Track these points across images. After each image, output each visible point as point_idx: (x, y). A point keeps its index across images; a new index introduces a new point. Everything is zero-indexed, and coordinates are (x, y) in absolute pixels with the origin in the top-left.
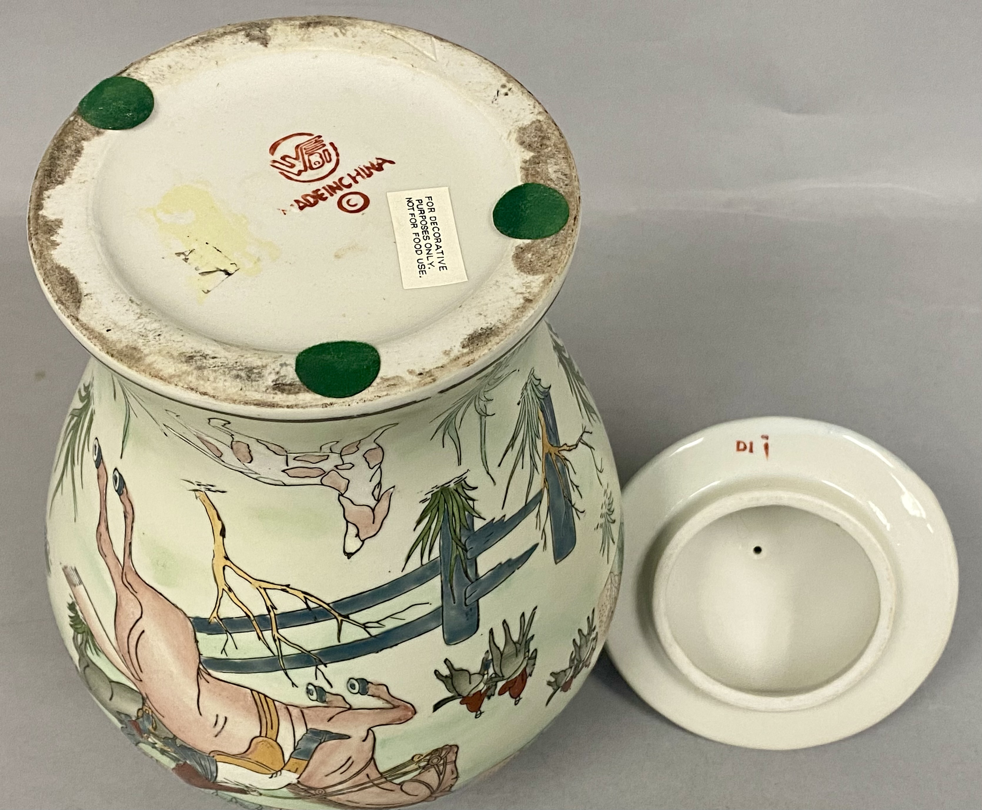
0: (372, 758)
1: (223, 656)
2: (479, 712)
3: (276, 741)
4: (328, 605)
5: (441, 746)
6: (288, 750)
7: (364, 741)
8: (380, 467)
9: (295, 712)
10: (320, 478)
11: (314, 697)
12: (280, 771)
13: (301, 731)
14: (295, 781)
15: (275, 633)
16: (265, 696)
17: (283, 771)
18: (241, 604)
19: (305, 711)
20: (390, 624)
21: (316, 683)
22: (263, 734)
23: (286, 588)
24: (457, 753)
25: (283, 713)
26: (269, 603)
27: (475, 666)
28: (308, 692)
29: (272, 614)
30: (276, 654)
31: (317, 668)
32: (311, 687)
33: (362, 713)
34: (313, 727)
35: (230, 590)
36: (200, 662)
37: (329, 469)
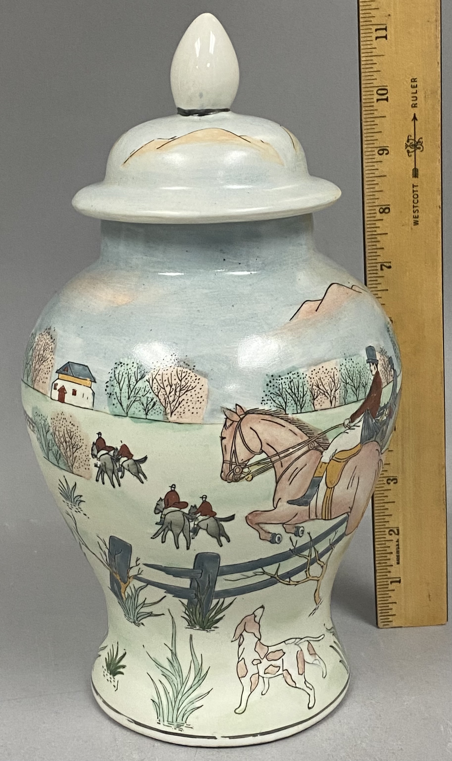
0: (277, 483)
1: (337, 530)
2: (204, 499)
4: (280, 582)
5: (233, 483)
6: (322, 482)
7: (280, 499)
8: (239, 658)
9: (312, 516)
10: (269, 652)
12: (330, 460)
13: (313, 501)
14: (324, 453)
15: (309, 559)
17: (328, 461)
18: (320, 563)
19: (307, 518)
20: (250, 573)
23: (296, 584)
24: (222, 472)
25: (319, 513)
26: (307, 572)
27: (202, 533)
29: (308, 568)
30: (312, 548)
31: (295, 547)
33: (277, 520)
34: (305, 508)
35: (322, 567)
36: (349, 517)
37: (265, 661)
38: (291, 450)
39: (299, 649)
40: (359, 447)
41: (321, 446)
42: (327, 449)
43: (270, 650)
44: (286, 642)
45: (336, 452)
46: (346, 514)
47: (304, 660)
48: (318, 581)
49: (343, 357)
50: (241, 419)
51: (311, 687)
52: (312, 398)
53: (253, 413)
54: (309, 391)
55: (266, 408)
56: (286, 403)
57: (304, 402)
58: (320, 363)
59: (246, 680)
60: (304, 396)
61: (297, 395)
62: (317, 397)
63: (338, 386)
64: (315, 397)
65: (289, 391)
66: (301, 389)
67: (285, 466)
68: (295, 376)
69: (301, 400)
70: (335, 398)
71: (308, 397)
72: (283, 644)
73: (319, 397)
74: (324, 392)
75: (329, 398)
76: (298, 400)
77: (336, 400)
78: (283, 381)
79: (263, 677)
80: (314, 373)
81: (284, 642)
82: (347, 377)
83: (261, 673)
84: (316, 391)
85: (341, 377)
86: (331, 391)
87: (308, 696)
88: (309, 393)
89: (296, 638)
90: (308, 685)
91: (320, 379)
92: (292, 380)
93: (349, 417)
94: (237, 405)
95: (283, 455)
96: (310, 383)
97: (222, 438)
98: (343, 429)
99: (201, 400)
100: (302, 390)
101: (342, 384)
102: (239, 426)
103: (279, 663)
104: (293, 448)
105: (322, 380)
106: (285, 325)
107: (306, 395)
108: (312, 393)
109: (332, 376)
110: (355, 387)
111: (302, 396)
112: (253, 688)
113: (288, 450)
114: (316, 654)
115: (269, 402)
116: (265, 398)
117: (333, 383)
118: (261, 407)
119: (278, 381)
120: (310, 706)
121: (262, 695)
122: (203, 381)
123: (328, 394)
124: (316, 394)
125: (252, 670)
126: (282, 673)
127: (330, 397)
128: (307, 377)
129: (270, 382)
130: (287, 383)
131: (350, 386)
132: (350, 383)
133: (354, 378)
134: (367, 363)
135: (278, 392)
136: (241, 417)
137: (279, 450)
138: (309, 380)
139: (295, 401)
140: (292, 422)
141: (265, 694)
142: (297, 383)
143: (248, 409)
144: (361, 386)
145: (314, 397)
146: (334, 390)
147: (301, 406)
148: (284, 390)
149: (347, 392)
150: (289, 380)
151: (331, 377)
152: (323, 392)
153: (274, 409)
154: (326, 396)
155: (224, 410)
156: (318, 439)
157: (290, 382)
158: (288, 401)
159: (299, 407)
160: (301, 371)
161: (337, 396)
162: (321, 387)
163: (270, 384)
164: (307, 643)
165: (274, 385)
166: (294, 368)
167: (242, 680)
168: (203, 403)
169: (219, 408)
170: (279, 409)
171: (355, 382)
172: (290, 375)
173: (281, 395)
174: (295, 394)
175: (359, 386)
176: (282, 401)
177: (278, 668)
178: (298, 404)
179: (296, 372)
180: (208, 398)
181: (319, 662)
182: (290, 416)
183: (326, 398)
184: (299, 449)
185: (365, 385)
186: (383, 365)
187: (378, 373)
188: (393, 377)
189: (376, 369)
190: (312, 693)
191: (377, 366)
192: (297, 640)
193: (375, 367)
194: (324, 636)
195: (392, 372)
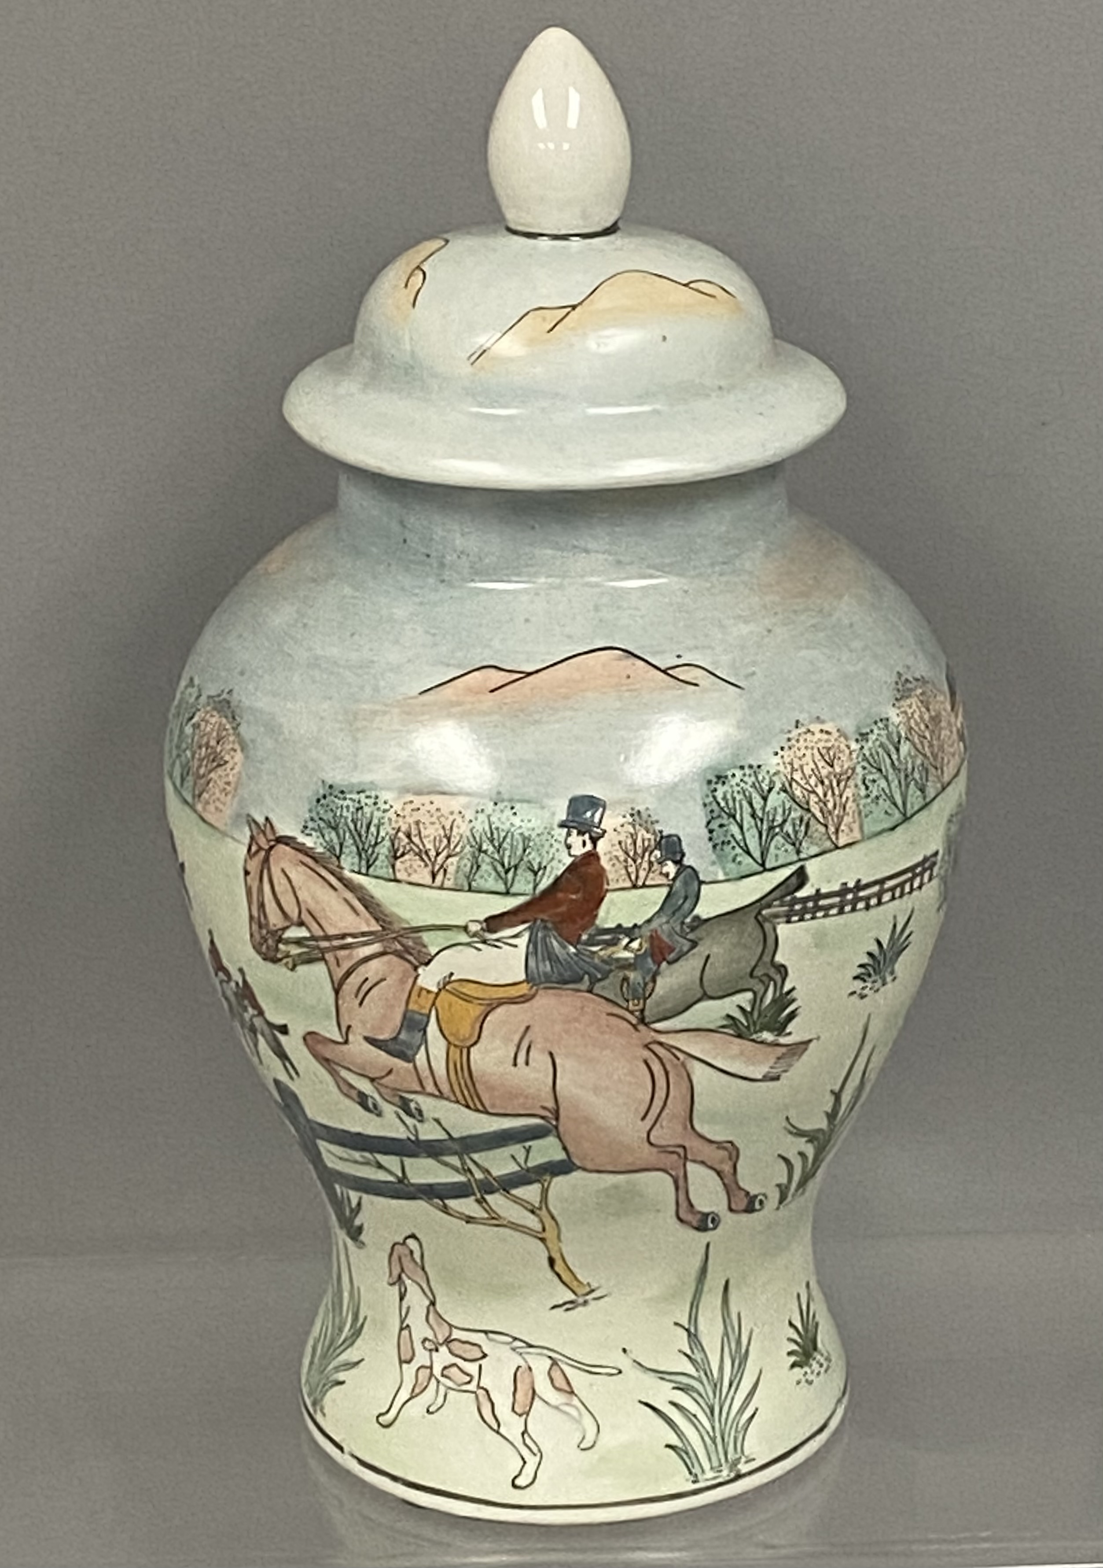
0: (337, 992)
1: (527, 1144)
3: (449, 1043)
4: (422, 1199)
5: (269, 963)
6: (432, 1028)
7: (349, 1027)
8: (402, 1322)
9: (430, 1088)
10: (453, 1337)
11: (413, 1105)
12: (440, 990)
13: (421, 1057)
14: (421, 971)
15: (472, 1180)
16: (468, 1107)
17: (436, 990)
18: (517, 1200)
19: (419, 1089)
21: (414, 1122)
22: (465, 1051)
23: (469, 1220)
24: (252, 935)
25: (445, 1088)
26: (484, 1204)
28: (420, 1112)
29: (479, 1196)
30: (465, 1157)
31: (417, 1136)
32: (420, 1118)
33: (358, 1067)
34: (406, 1065)
35: (533, 1212)
36: (556, 1127)
37: (443, 1349)
38: (350, 940)
39: (522, 1363)
40: (524, 989)
41: (411, 954)
42: (427, 964)
43: (456, 1334)
44: (491, 1335)
45: (453, 978)
46: (543, 1118)
47: (534, 1392)
48: (543, 1240)
49: (491, 800)
50: (272, 848)
51: (535, 1450)
52: (392, 854)
53: (287, 844)
54: (387, 838)
55: (309, 842)
56: (341, 845)
57: (374, 856)
58: (429, 793)
59: (409, 1370)
60: (376, 844)
61: (363, 839)
62: (403, 855)
63: (458, 849)
64: (398, 854)
65: (352, 826)
66: (373, 829)
67: (346, 966)
68: (370, 801)
69: (370, 851)
70: (445, 871)
71: (384, 850)
72: (482, 1335)
73: (407, 857)
74: (421, 850)
75: (430, 867)
76: (363, 849)
77: (448, 876)
78: (345, 803)
79: (438, 1382)
80: (409, 807)
81: (486, 1332)
82: (484, 838)
83: (437, 1371)
84: (402, 844)
85: (469, 834)
86: (438, 854)
87: (521, 1463)
88: (387, 843)
89: (515, 1339)
90: (528, 1441)
91: (417, 823)
92: (362, 808)
93: (482, 918)
94: (267, 819)
95: (336, 943)
96: (394, 825)
97: (247, 873)
98: (464, 938)
99: (228, 788)
100: (375, 834)
101: (468, 848)
102: (266, 860)
103: (472, 1368)
104: (354, 936)
105: (421, 826)
106: (405, 699)
107: (381, 845)
108: (393, 845)
109: (448, 827)
110: (503, 865)
111: (373, 843)
112: (417, 1391)
113: (343, 936)
114: (572, 1392)
115: (314, 833)
116: (310, 824)
117: (445, 841)
118: (301, 839)
119: (336, 800)
120: (518, 1482)
121: (428, 1411)
122: (239, 756)
123: (430, 859)
124: (401, 850)
125: (422, 1357)
126: (475, 1389)
127: (433, 865)
128: (392, 810)
129: (325, 797)
130: (351, 809)
131: (488, 860)
132: (489, 853)
133: (505, 845)
134: (562, 825)
135: (332, 821)
136: (272, 843)
137: (331, 931)
138: (394, 817)
139: (358, 848)
140: (348, 885)
141: (432, 1413)
142: (368, 815)
143: (282, 834)
144: (523, 866)
145: (396, 852)
146: (444, 854)
147: (368, 861)
148: (343, 820)
149: (478, 867)
150: (357, 805)
151: (443, 828)
152: (417, 850)
153: (320, 850)
154: (422, 860)
155: (251, 822)
156: (401, 936)
157: (358, 809)
158: (345, 844)
159: (364, 863)
160: (384, 795)
161: (451, 870)
162: (416, 840)
163: (322, 801)
164: (549, 1362)
165: (328, 806)
166: (373, 785)
167: (405, 1366)
168: (230, 797)
169: (244, 816)
170: (328, 854)
171: (507, 853)
172: (362, 795)
173: (335, 828)
174: (360, 836)
175: (516, 867)
176: (335, 840)
177: (468, 1379)
178: (363, 856)
179: (373, 794)
180: (236, 789)
181: (580, 1414)
182: (347, 873)
183: (422, 864)
184: (365, 944)
185: (539, 869)
186: (623, 844)
187: (592, 857)
188: (674, 879)
189: (589, 847)
190: (532, 1461)
191: (594, 841)
192: (518, 1344)
193: (588, 842)
194: (620, 1372)
195: (671, 868)
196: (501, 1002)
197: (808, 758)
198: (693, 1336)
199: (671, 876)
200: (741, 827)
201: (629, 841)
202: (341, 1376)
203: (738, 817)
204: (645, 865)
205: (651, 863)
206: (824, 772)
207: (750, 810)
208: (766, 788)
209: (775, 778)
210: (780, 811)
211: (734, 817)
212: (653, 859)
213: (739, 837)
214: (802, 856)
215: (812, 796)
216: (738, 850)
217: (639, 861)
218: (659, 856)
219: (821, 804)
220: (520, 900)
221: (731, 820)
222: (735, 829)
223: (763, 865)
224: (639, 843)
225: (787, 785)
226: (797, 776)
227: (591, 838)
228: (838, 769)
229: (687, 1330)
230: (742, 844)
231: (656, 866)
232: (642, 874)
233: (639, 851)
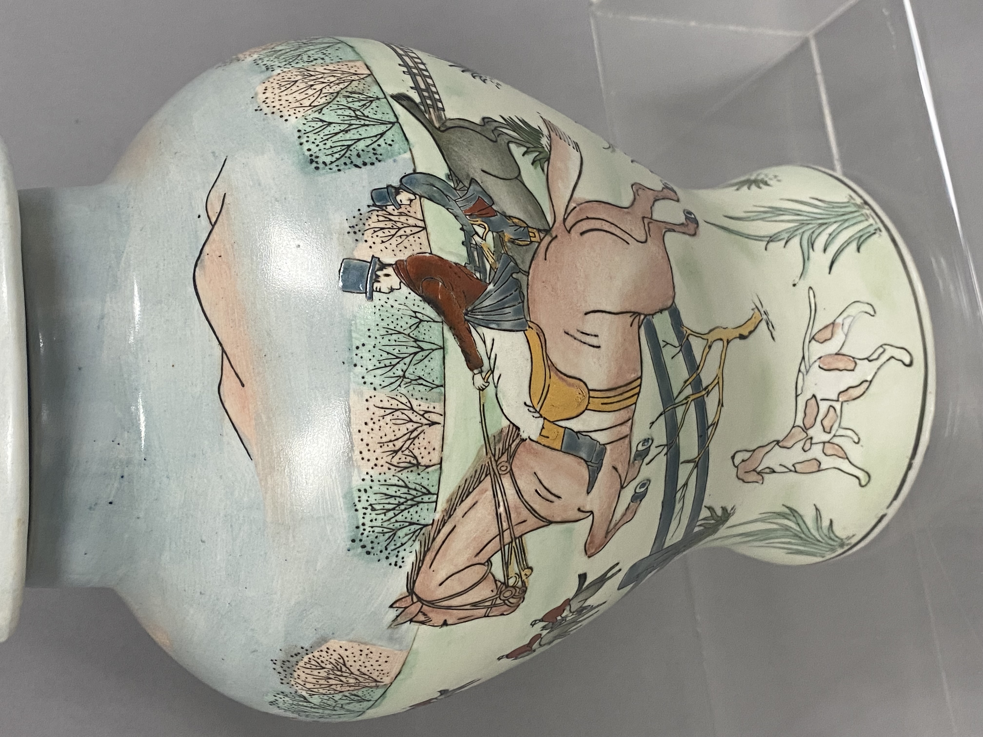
0: (550, 523)
1: (662, 344)
2: (538, 622)
3: (586, 409)
4: (708, 446)
6: (575, 425)
7: (579, 510)
8: (791, 471)
9: (625, 429)
10: (802, 425)
11: (640, 448)
12: (541, 416)
13: (602, 438)
14: (524, 435)
15: (692, 398)
16: (638, 394)
17: (541, 421)
18: (704, 359)
19: (627, 440)
21: (653, 447)
22: (592, 394)
23: (721, 404)
25: (624, 415)
26: (710, 388)
27: (591, 601)
28: (646, 440)
29: (704, 392)
30: (677, 401)
31: (665, 445)
32: (650, 441)
33: (612, 502)
34: (608, 452)
35: (710, 347)
36: (646, 316)
37: (811, 432)
38: (501, 509)
39: (817, 364)
40: (532, 334)
41: (510, 446)
42: (518, 428)
43: (799, 422)
44: (799, 392)
45: (529, 403)
46: (639, 327)
47: (837, 354)
48: (728, 342)
49: (350, 371)
50: (420, 599)
51: (881, 350)
52: (414, 469)
53: (414, 582)
54: (399, 474)
55: (411, 559)
56: (411, 524)
57: (418, 488)
58: (351, 435)
59: (826, 462)
60: (406, 486)
61: (402, 500)
62: (415, 457)
63: (404, 400)
64: (415, 462)
65: (391, 514)
66: (392, 491)
67: (525, 513)
68: (364, 497)
69: (414, 493)
70: (426, 412)
71: (411, 478)
72: (799, 398)
73: (416, 452)
74: (409, 439)
75: (425, 427)
76: (412, 500)
77: (431, 409)
78: (368, 524)
79: (834, 436)
80: (366, 455)
81: (797, 396)
82: (391, 374)
83: (827, 437)
84: (403, 460)
85: (388, 389)
86: (411, 421)
87: (893, 360)
88: (404, 475)
89: (799, 371)
90: (875, 356)
91: (382, 444)
92: (371, 505)
93: (470, 374)
94: (391, 606)
95: (505, 525)
96: (385, 468)
97: (445, 624)
98: (491, 390)
99: (365, 652)
100: (395, 488)
101: (402, 390)
102: (432, 604)
103: (824, 406)
104: (497, 506)
105: (385, 439)
106: (258, 475)
107: (406, 480)
108: (406, 468)
109: (382, 412)
110: (415, 353)
111: (405, 490)
112: (841, 454)
113: (498, 516)
114: (833, 323)
115: (401, 555)
116: (393, 560)
117: (398, 413)
118: (407, 567)
119: (366, 533)
120: (907, 361)
121: (858, 443)
122: (333, 644)
123: (416, 429)
124: (409, 459)
125: (816, 452)
126: (839, 404)
127: (422, 425)
128: (371, 472)
129: (364, 547)
130: (374, 516)
131: (411, 370)
132: (405, 368)
133: (396, 352)
134: (371, 298)
135: (387, 536)
136: (415, 600)
137: (494, 530)
138: (378, 469)
139: (412, 506)
140: (449, 513)
141: (859, 439)
142: (378, 497)
143: (405, 589)
144: (415, 334)
145: (414, 465)
146: (409, 413)
147: (424, 494)
148: (385, 524)
149: (420, 378)
150: (369, 511)
151: (383, 417)
152: (410, 442)
153: (417, 546)
154: (417, 437)
155: (396, 623)
156: (494, 456)
157: (373, 509)
158: (409, 520)
159: (426, 498)
160: (356, 482)
161: (424, 407)
162: (399, 444)
163: (368, 548)
164: (813, 342)
165: (372, 542)
166: (348, 495)
167: (823, 466)
168: (373, 650)
169: (390, 631)
170: (421, 537)
171: (403, 349)
172: (359, 506)
173: (394, 532)
174: (399, 504)
175: (416, 341)
176: (406, 530)
177: (832, 409)
178: (419, 499)
179: (356, 494)
180: (365, 644)
181: (849, 316)
182: (438, 516)
183: (422, 435)
184: (504, 494)
185: (416, 317)
186: (385, 239)
187: (399, 267)
188: (415, 194)
189: (390, 270)
190: (890, 352)
191: (383, 266)
192: (803, 368)
193: (385, 271)
194: (810, 288)
195: (404, 197)
196: (546, 357)
197: (290, 98)
198: (772, 239)
199: (412, 197)
200: (359, 140)
201: (380, 233)
202: (826, 523)
203: (350, 143)
204: (403, 219)
205: (401, 214)
206: (302, 85)
207: (341, 134)
208: (320, 124)
209: (309, 118)
210: (340, 112)
211: (349, 146)
212: (396, 212)
213: (369, 142)
214: (381, 95)
215: (324, 91)
216: (381, 141)
217: (399, 225)
218: (393, 207)
219: (332, 85)
220: (449, 335)
221: (352, 148)
222: (361, 145)
223: (393, 123)
224: (382, 225)
225: (314, 109)
226: (306, 103)
227: (381, 269)
228: (299, 77)
229: (768, 242)
230: (375, 139)
231: (402, 210)
232: (411, 221)
233: (389, 224)
